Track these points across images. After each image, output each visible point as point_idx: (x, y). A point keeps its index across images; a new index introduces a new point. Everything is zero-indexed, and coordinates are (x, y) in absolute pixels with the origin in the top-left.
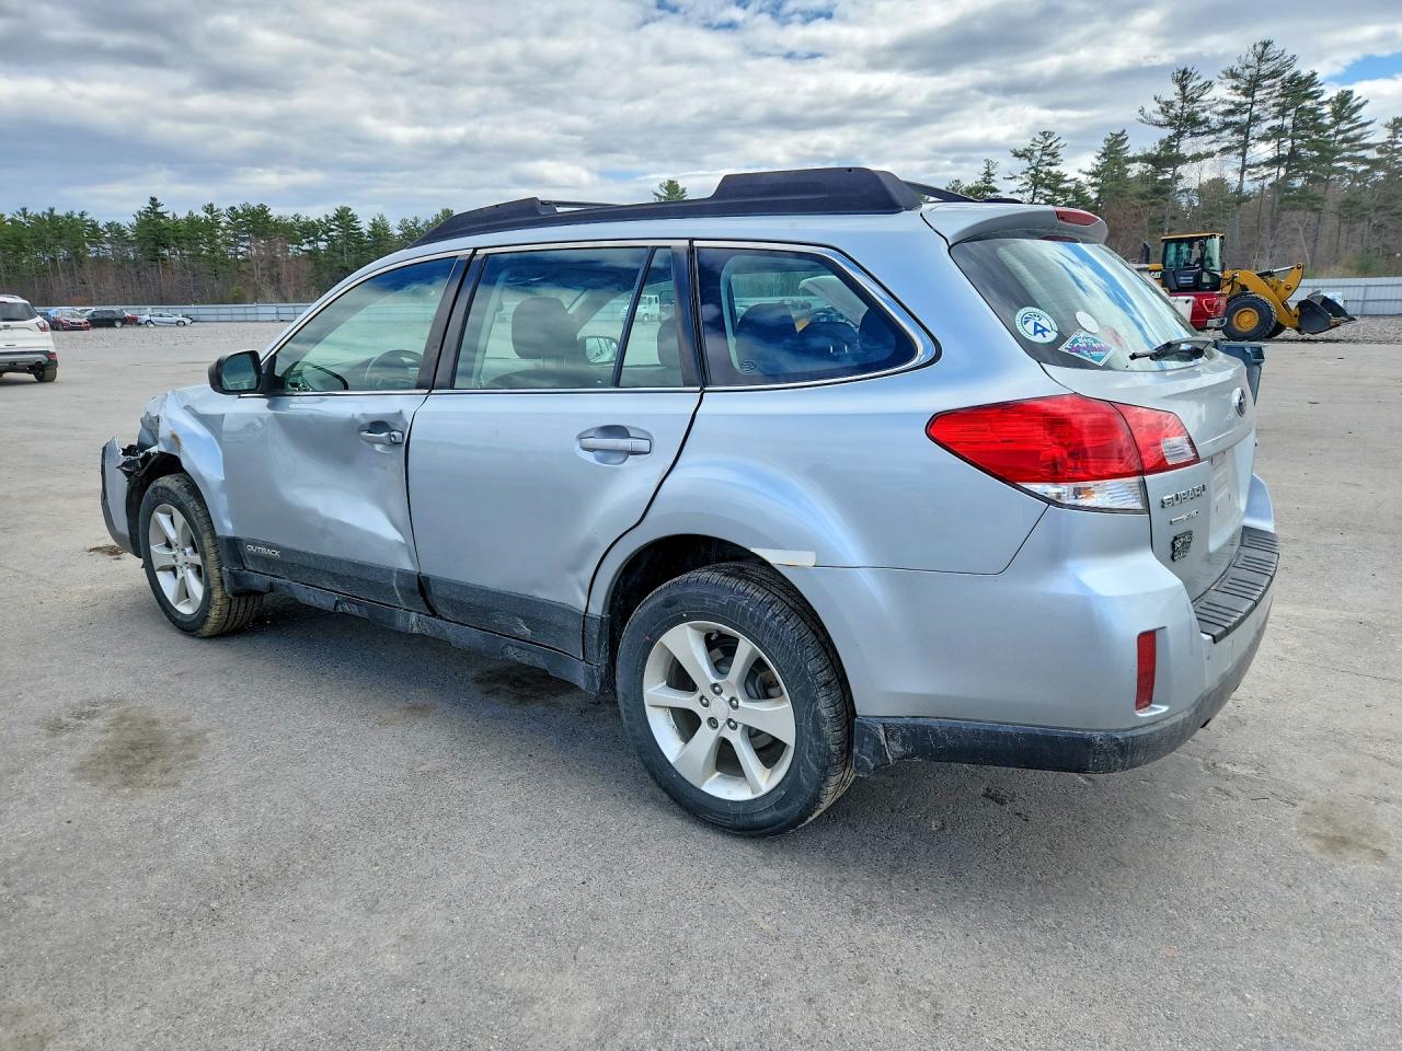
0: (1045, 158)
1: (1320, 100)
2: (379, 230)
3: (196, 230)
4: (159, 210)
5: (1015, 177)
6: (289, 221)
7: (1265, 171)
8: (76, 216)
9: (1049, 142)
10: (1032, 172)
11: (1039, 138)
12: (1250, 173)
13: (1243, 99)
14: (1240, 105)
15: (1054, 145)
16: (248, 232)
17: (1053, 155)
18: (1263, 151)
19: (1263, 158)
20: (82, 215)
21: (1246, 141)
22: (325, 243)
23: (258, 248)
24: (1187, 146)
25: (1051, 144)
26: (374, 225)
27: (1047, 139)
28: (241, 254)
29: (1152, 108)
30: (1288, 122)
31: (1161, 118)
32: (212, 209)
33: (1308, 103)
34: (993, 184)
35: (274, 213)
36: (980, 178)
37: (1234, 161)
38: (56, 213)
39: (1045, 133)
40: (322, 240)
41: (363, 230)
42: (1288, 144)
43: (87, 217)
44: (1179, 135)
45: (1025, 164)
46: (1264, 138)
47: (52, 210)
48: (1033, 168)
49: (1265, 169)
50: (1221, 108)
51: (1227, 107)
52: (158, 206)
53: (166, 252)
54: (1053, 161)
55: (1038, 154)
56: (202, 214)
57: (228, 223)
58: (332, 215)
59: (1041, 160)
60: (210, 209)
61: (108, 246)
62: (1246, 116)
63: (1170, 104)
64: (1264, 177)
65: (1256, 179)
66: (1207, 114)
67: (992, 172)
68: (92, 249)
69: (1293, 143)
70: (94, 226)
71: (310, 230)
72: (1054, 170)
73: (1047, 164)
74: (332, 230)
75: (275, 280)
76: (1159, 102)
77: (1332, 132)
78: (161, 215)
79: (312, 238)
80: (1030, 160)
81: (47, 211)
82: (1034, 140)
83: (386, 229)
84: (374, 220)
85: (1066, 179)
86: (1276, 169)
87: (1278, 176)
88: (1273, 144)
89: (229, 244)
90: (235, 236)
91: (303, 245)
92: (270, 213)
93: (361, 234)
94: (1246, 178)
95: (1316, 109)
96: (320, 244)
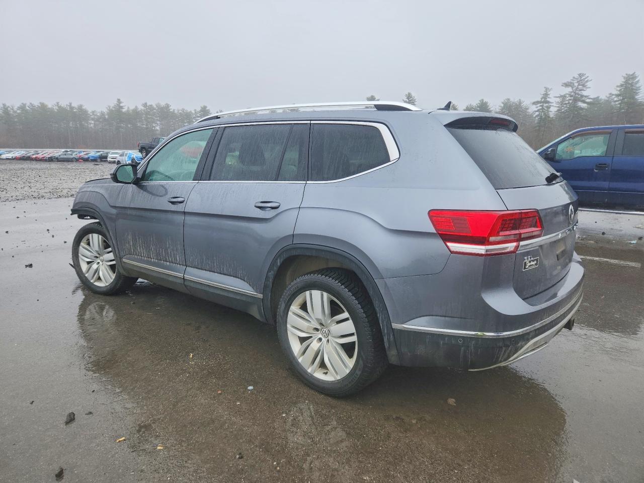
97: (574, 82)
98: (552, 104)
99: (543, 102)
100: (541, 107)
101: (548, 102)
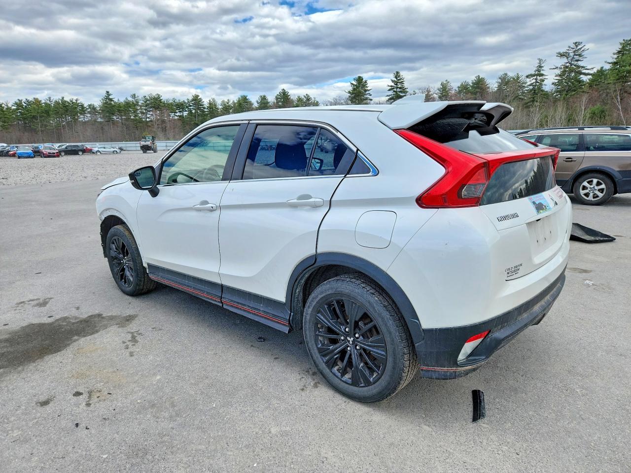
0: (575, 57)
2: (212, 106)
3: (128, 107)
4: (111, 97)
5: (557, 68)
6: (170, 102)
8: (74, 101)
9: (578, 48)
10: (568, 65)
11: (573, 46)
15: (582, 49)
16: (151, 107)
17: (580, 55)
20: (77, 100)
22: (187, 112)
23: (156, 115)
26: (210, 104)
27: (577, 46)
28: (148, 118)
34: (542, 72)
35: (164, 98)
36: (535, 69)
38: (65, 99)
39: (576, 43)
40: (186, 111)
41: (205, 106)
43: (78, 102)
45: (563, 60)
47: (63, 98)
48: (569, 62)
53: (115, 117)
54: (580, 59)
55: (572, 54)
56: (130, 99)
57: (142, 103)
58: (191, 98)
59: (573, 58)
60: (134, 96)
61: (89, 115)
67: (543, 65)
68: (82, 116)
70: (82, 106)
71: (181, 106)
72: (580, 63)
73: (577, 61)
74: (191, 106)
75: (164, 130)
78: (111, 100)
79: (181, 110)
80: (567, 58)
81: (61, 98)
82: (569, 47)
83: (215, 105)
85: (588, 68)
89: (142, 113)
90: (146, 110)
91: (176, 113)
92: (161, 98)
93: (204, 108)
97: (570, 52)
98: (546, 77)
99: (537, 75)
100: (534, 81)
101: (542, 75)
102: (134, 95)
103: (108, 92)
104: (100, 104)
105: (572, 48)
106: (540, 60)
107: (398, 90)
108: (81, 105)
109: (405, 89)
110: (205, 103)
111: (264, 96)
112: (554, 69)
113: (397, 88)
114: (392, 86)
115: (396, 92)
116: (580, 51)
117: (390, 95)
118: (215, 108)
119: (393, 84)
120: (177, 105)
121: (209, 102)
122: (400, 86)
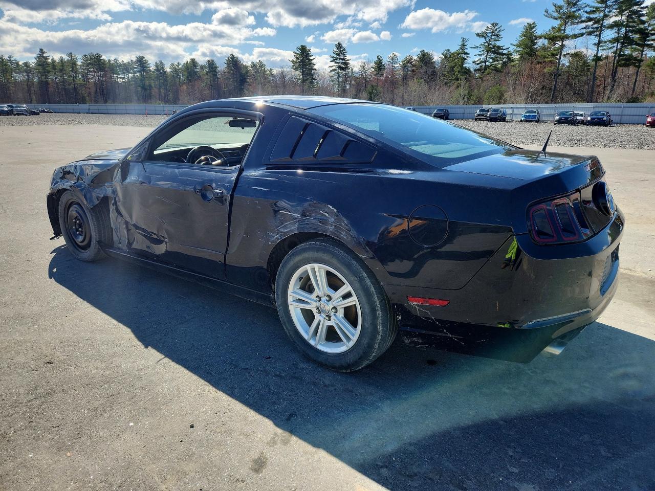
0: (493, 37)
1: (642, 6)
2: (160, 69)
4: (45, 55)
5: (477, 47)
6: (112, 62)
7: (610, 46)
9: (496, 28)
10: (486, 44)
11: (490, 26)
12: (602, 46)
13: (600, 5)
14: (597, 8)
15: (498, 30)
17: (498, 36)
18: (609, 34)
19: (609, 38)
20: (10, 57)
21: (601, 27)
24: (570, 30)
25: (496, 30)
26: (157, 66)
27: (494, 27)
29: (552, 9)
30: (624, 18)
31: (556, 15)
32: (71, 55)
33: (635, 8)
34: (466, 51)
35: (104, 58)
36: (459, 47)
37: (594, 39)
39: (494, 24)
40: (131, 73)
41: (151, 68)
42: (623, 30)
43: (12, 59)
44: (566, 23)
45: (482, 40)
46: (611, 27)
48: (487, 42)
49: (610, 44)
50: (588, 9)
51: (591, 9)
52: (44, 53)
54: (497, 39)
55: (489, 35)
56: (66, 58)
57: (82, 63)
58: (134, 59)
59: (491, 38)
62: (602, 15)
63: (561, 7)
64: (610, 48)
65: (605, 49)
66: (580, 12)
67: (466, 44)
69: (626, 30)
71: (126, 68)
72: (498, 43)
73: (494, 41)
74: (135, 68)
76: (555, 6)
77: (646, 25)
78: (46, 58)
80: (485, 38)
83: (163, 68)
84: (156, 63)
85: (504, 48)
86: (616, 45)
87: (617, 47)
88: (615, 30)
90: (86, 70)
91: (119, 75)
92: (102, 58)
93: (150, 70)
94: (600, 48)
95: (640, 11)
96: (130, 75)
102: (71, 53)
103: (41, 50)
104: (34, 61)
105: (490, 29)
106: (464, 40)
107: (341, 61)
108: (16, 63)
109: (348, 60)
110: (150, 65)
111: (212, 61)
112: (474, 48)
113: (340, 59)
114: (334, 57)
115: (339, 63)
116: (497, 31)
117: (333, 66)
118: (163, 70)
119: (335, 56)
120: (120, 66)
121: (155, 64)
122: (342, 57)
